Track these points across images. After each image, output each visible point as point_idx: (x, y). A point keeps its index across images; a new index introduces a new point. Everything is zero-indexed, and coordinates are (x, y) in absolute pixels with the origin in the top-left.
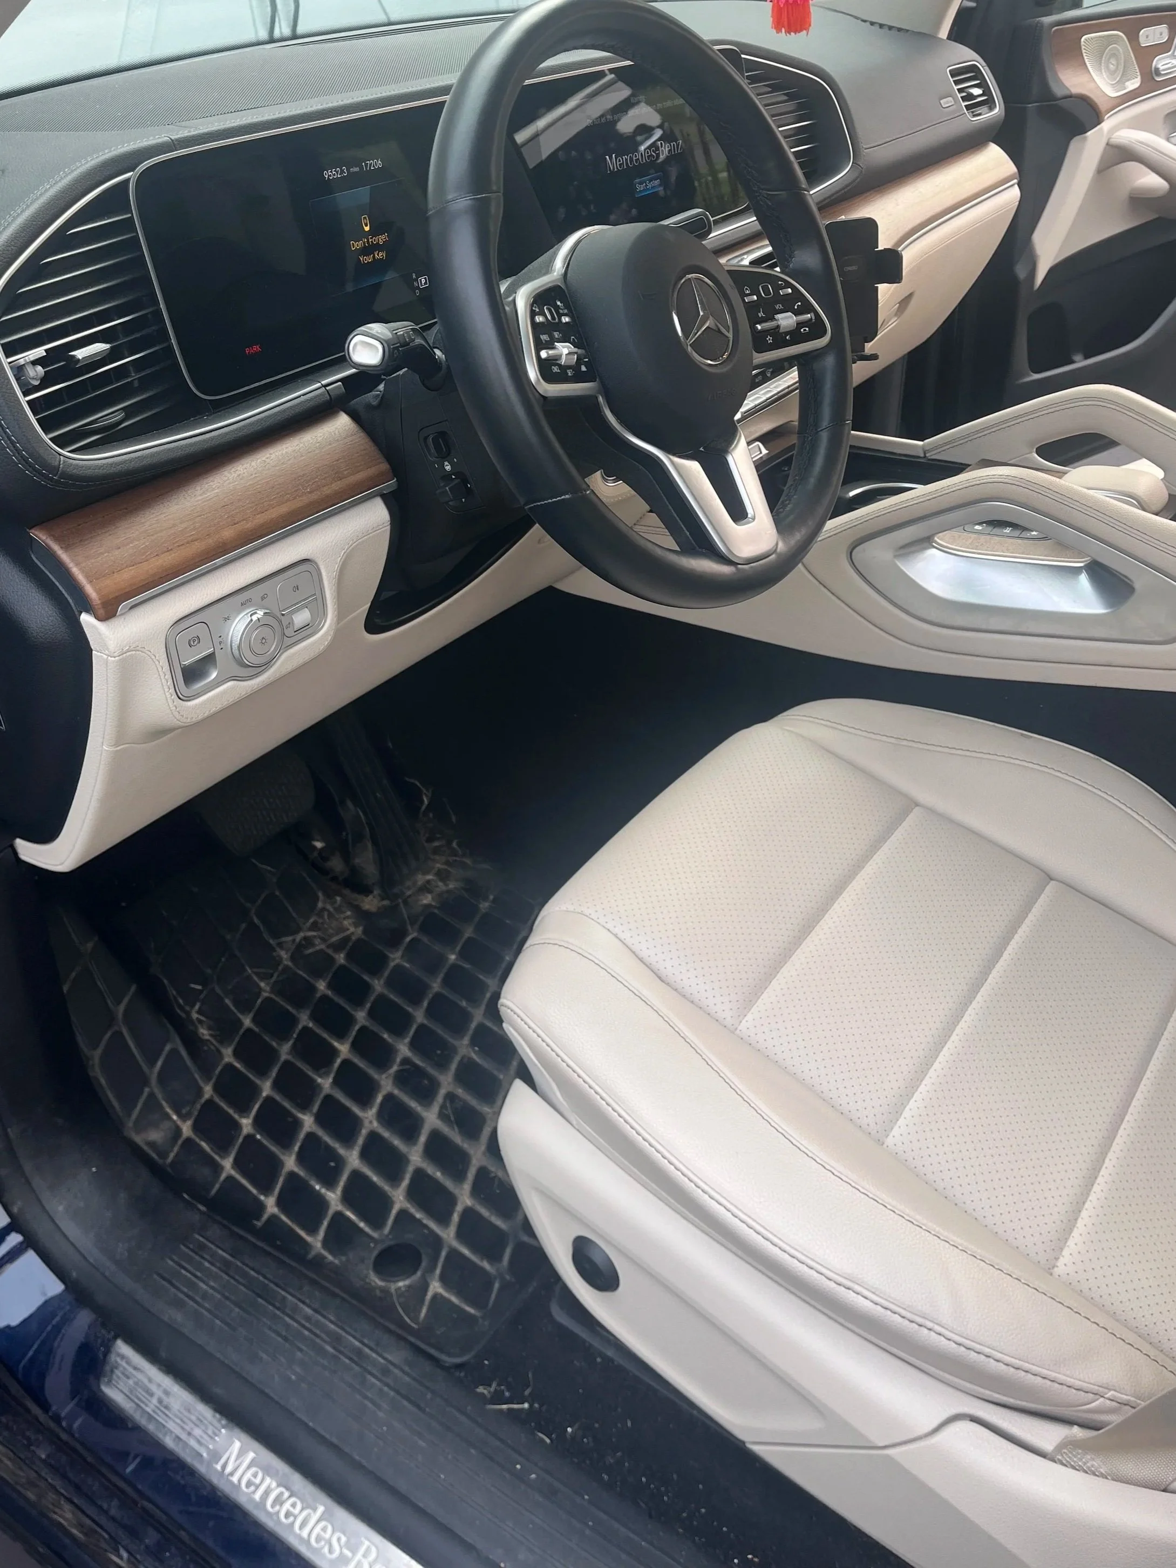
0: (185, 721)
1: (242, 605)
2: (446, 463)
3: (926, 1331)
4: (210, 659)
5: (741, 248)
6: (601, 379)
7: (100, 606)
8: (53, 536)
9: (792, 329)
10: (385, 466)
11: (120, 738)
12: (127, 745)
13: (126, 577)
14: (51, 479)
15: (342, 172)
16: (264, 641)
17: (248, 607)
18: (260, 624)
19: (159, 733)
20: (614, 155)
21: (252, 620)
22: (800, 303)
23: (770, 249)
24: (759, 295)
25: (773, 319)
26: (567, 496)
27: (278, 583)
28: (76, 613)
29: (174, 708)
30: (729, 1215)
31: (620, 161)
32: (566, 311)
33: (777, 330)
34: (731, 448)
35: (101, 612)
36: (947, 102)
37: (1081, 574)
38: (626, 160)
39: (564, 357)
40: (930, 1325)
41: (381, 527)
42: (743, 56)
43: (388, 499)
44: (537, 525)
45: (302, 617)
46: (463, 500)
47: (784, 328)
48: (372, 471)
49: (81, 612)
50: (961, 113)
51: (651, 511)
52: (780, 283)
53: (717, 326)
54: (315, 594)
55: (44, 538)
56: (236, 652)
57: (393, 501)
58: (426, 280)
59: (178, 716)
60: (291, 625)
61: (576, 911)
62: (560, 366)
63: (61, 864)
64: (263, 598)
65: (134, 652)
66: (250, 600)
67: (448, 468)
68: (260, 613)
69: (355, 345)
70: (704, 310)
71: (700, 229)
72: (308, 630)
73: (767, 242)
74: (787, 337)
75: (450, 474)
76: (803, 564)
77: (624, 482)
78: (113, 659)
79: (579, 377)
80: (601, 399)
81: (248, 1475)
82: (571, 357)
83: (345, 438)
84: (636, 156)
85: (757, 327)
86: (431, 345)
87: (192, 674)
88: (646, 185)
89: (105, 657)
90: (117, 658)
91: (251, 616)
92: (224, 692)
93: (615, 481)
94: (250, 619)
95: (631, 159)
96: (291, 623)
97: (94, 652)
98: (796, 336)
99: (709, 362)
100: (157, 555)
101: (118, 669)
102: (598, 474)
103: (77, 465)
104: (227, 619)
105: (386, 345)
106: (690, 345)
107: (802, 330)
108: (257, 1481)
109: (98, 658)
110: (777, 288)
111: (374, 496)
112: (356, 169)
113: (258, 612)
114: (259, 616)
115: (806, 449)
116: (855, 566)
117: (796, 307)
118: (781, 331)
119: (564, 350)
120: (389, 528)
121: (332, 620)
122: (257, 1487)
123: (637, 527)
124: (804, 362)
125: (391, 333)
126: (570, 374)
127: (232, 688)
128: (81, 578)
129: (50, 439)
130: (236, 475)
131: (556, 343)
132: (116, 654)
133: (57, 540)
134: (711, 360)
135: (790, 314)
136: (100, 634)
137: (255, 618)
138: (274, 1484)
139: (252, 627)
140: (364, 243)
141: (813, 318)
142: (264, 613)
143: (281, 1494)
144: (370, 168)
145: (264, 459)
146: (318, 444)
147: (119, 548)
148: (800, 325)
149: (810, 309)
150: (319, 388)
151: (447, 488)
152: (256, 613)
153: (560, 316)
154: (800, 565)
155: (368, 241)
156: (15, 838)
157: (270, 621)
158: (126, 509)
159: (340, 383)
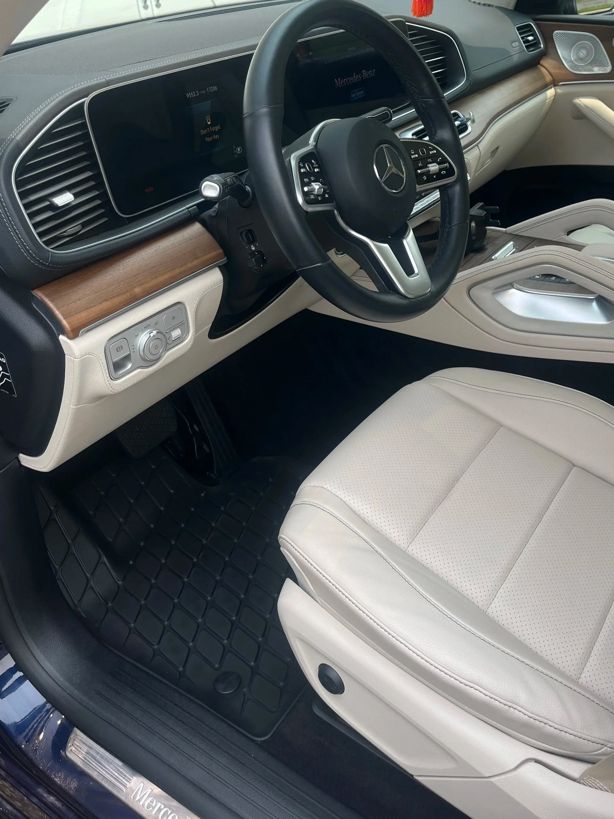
0: (115, 391)
1: (145, 328)
2: (252, 246)
3: (513, 710)
4: (127, 358)
5: (407, 126)
6: (336, 202)
7: (70, 332)
8: (45, 294)
9: (437, 172)
10: (220, 251)
11: (79, 402)
12: (82, 405)
13: (84, 316)
14: (45, 265)
15: (196, 93)
16: (157, 347)
17: (148, 329)
18: (155, 338)
19: (100, 398)
20: (339, 79)
21: (150, 336)
22: (441, 158)
23: (423, 126)
24: (419, 154)
25: (427, 167)
26: (319, 264)
27: (164, 316)
28: (57, 335)
29: (109, 385)
30: (407, 649)
31: (342, 82)
32: (317, 166)
33: (428, 173)
34: (405, 236)
35: (71, 335)
36: (515, 45)
37: (593, 302)
38: (346, 81)
39: (316, 190)
40: (515, 706)
41: (218, 283)
42: (407, 23)
43: (221, 268)
44: (301, 277)
45: (176, 333)
46: (262, 266)
47: (433, 171)
48: (213, 254)
49: (60, 335)
50: (523, 50)
51: (361, 268)
52: (430, 147)
53: (398, 172)
54: (183, 321)
55: (40, 295)
56: (142, 353)
57: (224, 269)
58: (240, 150)
59: (111, 389)
60: (171, 338)
61: (319, 486)
62: (314, 194)
63: (44, 468)
64: (156, 324)
65: (88, 356)
66: (149, 325)
67: (253, 249)
68: (155, 332)
69: (205, 187)
70: (390, 163)
71: (386, 118)
72: (179, 340)
73: (421, 123)
74: (434, 177)
75: (255, 251)
76: (444, 298)
77: (347, 254)
78: (77, 359)
79: (324, 201)
80: (336, 212)
81: (148, 801)
82: (320, 190)
83: (199, 236)
84: (351, 79)
85: (418, 172)
86: (244, 183)
87: (118, 366)
88: (356, 94)
89: (73, 358)
90: (79, 359)
91: (150, 334)
92: (135, 375)
93: (342, 254)
94: (149, 335)
95: (348, 81)
96: (170, 337)
97: (66, 356)
98: (439, 176)
99: (394, 191)
100: (100, 303)
101: (80, 365)
102: (333, 251)
103: (58, 257)
104: (137, 336)
105: (221, 186)
106: (383, 182)
107: (442, 172)
108: (154, 805)
109: (68, 358)
110: (428, 150)
111: (214, 267)
112: (204, 92)
113: (153, 331)
114: (154, 334)
115: (445, 235)
116: (471, 298)
117: (439, 160)
118: (431, 173)
119: (316, 186)
120: (223, 283)
121: (192, 334)
122: (154, 808)
123: (352, 277)
124: (443, 189)
125: (224, 179)
126: (320, 199)
127: (139, 373)
128: (60, 316)
129: (43, 242)
130: (141, 258)
131: (312, 183)
132: (78, 357)
133: (47, 296)
134: (394, 190)
135: (436, 164)
136: (70, 346)
137: (152, 335)
138: (163, 807)
139: (150, 339)
140: (208, 130)
141: (448, 166)
142: (157, 332)
143: (167, 811)
144: (211, 90)
145: (156, 249)
146: (185, 240)
147: (80, 300)
148: (441, 170)
149: (446, 161)
150: (185, 209)
151: (253, 260)
152: (152, 332)
153: (314, 168)
154: (442, 299)
155: (210, 130)
156: (19, 454)
157: (160, 336)
158: (83, 278)
159: (195, 207)
